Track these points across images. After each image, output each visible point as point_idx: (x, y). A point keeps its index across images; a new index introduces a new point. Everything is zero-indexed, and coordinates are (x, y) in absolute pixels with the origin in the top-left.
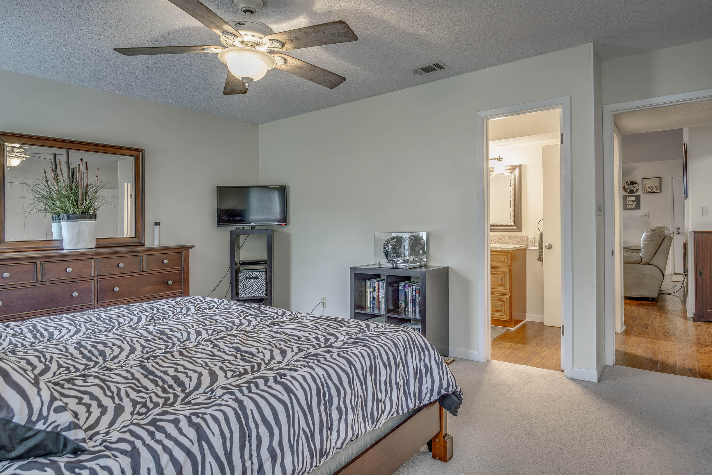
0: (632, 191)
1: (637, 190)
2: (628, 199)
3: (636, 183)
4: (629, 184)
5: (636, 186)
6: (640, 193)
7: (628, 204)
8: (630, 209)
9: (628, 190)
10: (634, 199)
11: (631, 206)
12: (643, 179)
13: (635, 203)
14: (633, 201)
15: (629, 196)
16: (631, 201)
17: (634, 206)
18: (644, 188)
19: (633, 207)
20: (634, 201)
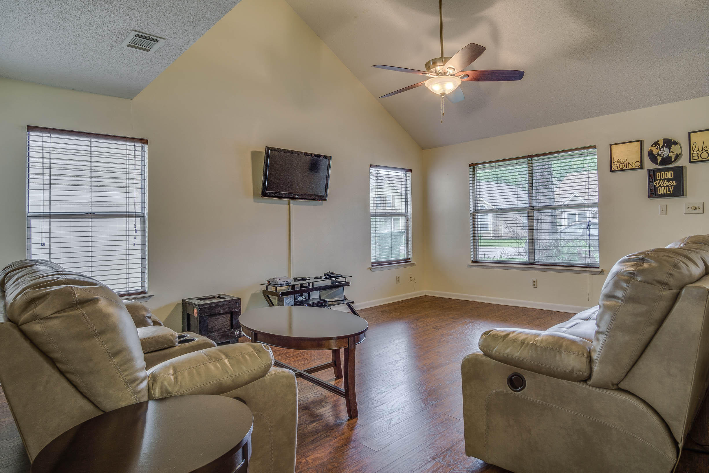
0: (667, 160)
1: (677, 156)
2: (659, 175)
3: (675, 143)
4: (661, 145)
5: (676, 149)
6: (683, 162)
7: (660, 186)
8: (664, 196)
9: (659, 158)
10: (670, 175)
11: (664, 191)
12: (690, 133)
13: (674, 183)
14: (669, 180)
15: (660, 170)
16: (664, 179)
17: (671, 190)
18: (692, 152)
19: (669, 191)
20: (672, 180)
